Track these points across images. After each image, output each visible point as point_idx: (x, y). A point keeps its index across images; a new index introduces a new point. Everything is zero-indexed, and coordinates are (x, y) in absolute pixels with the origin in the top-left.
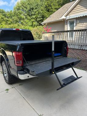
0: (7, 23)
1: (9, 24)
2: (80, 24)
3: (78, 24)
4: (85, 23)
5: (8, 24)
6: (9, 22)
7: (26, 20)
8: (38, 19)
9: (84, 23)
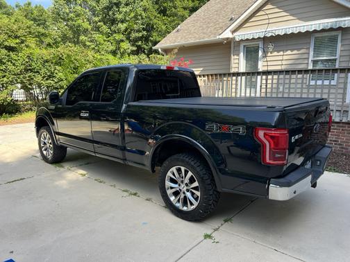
0: (42, 42)
1: (49, 45)
2: (275, 53)
3: (269, 54)
4: (289, 52)
5: (44, 45)
6: (48, 40)
7: (97, 36)
8: (134, 35)
9: (287, 50)
